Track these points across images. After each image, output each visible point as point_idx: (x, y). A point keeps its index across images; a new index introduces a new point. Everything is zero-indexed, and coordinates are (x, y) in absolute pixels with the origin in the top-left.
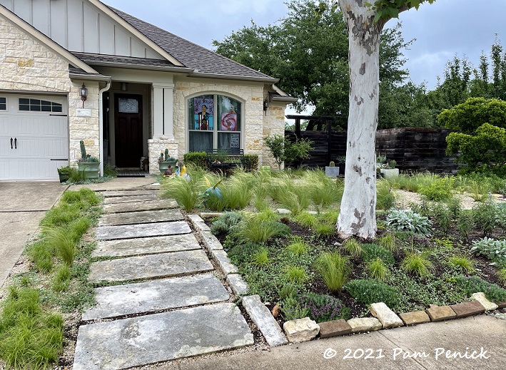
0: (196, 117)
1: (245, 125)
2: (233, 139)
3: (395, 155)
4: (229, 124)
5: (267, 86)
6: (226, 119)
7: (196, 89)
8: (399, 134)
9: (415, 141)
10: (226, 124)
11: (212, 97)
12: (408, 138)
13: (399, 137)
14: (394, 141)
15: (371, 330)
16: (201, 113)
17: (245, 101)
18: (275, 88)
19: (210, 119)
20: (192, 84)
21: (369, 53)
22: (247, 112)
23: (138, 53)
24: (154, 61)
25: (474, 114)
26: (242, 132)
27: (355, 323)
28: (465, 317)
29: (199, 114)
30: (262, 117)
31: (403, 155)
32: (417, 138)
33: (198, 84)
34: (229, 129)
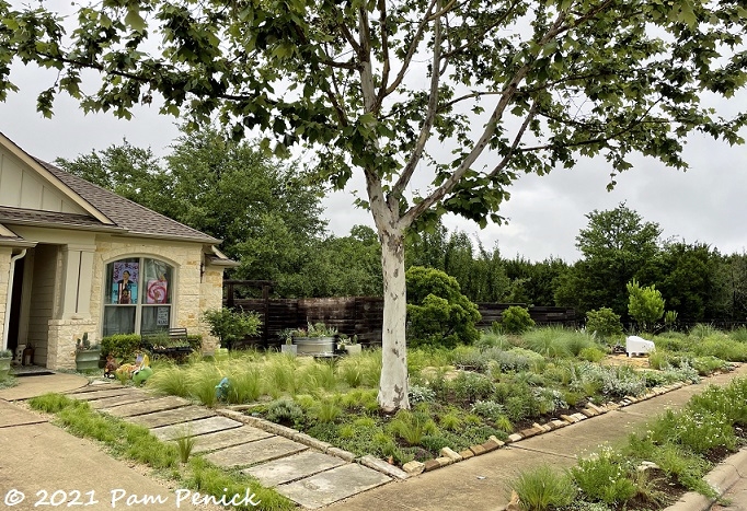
0: (115, 287)
1: (177, 295)
2: (162, 315)
3: (344, 327)
4: (157, 295)
5: (206, 247)
6: (154, 288)
7: (118, 251)
8: (348, 303)
9: (363, 311)
10: (153, 294)
11: (137, 260)
12: (358, 309)
13: (348, 307)
14: (342, 312)
15: (448, 464)
16: (122, 282)
17: (178, 265)
18: (214, 249)
19: (134, 289)
20: (115, 245)
21: (400, 262)
22: (181, 280)
23: (52, 206)
24: (75, 217)
25: (419, 284)
26: (173, 305)
27: (440, 460)
28: (490, 451)
29: (119, 282)
30: (198, 285)
31: (354, 327)
32: (366, 307)
33: (122, 245)
34: (156, 302)
